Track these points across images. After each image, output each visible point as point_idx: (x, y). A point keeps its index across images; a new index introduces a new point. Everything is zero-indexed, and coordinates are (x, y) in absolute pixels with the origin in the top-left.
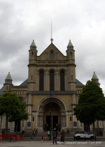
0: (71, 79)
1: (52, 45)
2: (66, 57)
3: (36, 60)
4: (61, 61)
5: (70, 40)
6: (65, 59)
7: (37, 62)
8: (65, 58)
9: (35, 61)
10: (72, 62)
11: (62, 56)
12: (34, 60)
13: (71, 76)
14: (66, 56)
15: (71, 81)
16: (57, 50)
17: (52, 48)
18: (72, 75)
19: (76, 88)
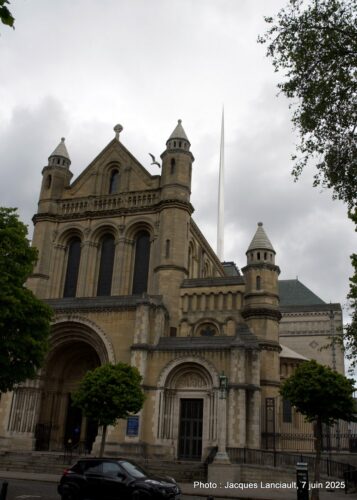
0: (164, 255)
1: (115, 144)
2: (157, 180)
3: (58, 201)
4: (137, 195)
5: (180, 121)
6: (155, 185)
7: (61, 205)
8: (154, 181)
9: (54, 205)
10: (172, 193)
11: (145, 177)
12: (51, 199)
13: (165, 243)
14: (156, 177)
15: (164, 262)
16: (129, 159)
17: (115, 156)
18: (168, 241)
19: (182, 287)
